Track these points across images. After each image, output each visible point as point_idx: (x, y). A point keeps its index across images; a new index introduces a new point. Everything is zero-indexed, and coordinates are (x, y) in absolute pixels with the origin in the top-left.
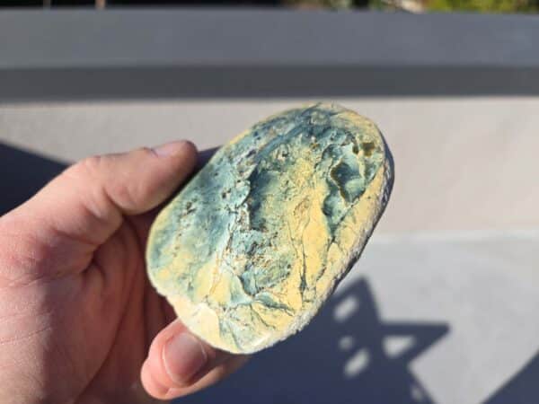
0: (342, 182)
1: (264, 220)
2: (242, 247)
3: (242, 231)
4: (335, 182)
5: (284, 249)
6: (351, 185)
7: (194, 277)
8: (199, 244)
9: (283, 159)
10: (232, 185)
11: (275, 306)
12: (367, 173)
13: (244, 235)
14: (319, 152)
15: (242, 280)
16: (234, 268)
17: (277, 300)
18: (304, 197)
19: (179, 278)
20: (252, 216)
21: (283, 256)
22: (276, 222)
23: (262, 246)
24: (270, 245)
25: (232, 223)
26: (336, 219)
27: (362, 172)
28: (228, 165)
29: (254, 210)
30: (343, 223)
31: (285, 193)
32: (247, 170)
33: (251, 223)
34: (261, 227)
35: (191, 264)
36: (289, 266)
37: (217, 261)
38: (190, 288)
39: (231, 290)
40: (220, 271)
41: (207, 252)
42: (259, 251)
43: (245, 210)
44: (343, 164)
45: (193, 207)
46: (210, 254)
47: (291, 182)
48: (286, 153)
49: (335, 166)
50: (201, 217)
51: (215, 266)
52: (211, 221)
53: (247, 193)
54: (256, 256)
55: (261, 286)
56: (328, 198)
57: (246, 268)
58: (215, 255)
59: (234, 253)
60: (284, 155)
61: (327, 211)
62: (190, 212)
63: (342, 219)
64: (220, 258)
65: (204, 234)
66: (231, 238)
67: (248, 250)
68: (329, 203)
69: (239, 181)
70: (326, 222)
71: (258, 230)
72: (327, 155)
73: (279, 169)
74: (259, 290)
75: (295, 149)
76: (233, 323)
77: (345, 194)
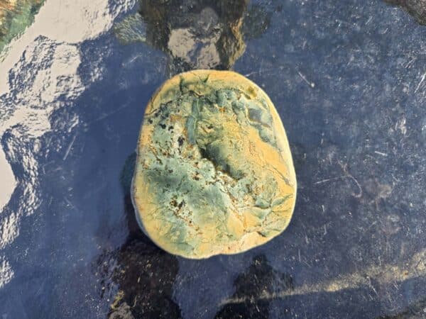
0: (258, 119)
1: (240, 171)
2: (242, 193)
3: (233, 186)
4: (256, 123)
5: (264, 175)
6: (264, 118)
7: (227, 231)
8: (212, 214)
9: (212, 130)
10: (195, 169)
11: (283, 200)
12: (265, 106)
13: (236, 186)
14: (230, 111)
15: (258, 206)
16: (248, 205)
17: (282, 198)
18: (248, 142)
19: (217, 240)
20: (230, 174)
21: (266, 178)
22: (247, 166)
23: (252, 183)
24: (256, 179)
25: (222, 188)
26: (273, 140)
27: (262, 108)
28: (171, 159)
29: (227, 170)
30: (277, 140)
31: (236, 148)
32: (193, 153)
33: (234, 178)
34: (242, 175)
35: (218, 228)
36: (274, 180)
37: (234, 211)
38: (230, 236)
39: (255, 215)
40: (240, 214)
41: (222, 213)
42: (253, 187)
43: (222, 174)
44: (250, 110)
45: (179, 201)
46: (225, 212)
47: (232, 140)
48: (209, 125)
49: (247, 114)
50: (194, 202)
51: (234, 214)
52: (205, 198)
53: (211, 165)
54: (254, 190)
55: (270, 199)
56: (260, 133)
57: (255, 199)
58: (229, 210)
59: (241, 199)
60: (209, 128)
61: (265, 139)
62: (180, 206)
63: (275, 138)
64: (234, 208)
65: (209, 207)
66: (230, 194)
67: (247, 191)
68: (262, 135)
69: (197, 163)
70: (270, 146)
71: (241, 178)
72: (236, 110)
73: (217, 138)
74: (270, 202)
75: (213, 119)
76: (271, 226)
77: (266, 125)
